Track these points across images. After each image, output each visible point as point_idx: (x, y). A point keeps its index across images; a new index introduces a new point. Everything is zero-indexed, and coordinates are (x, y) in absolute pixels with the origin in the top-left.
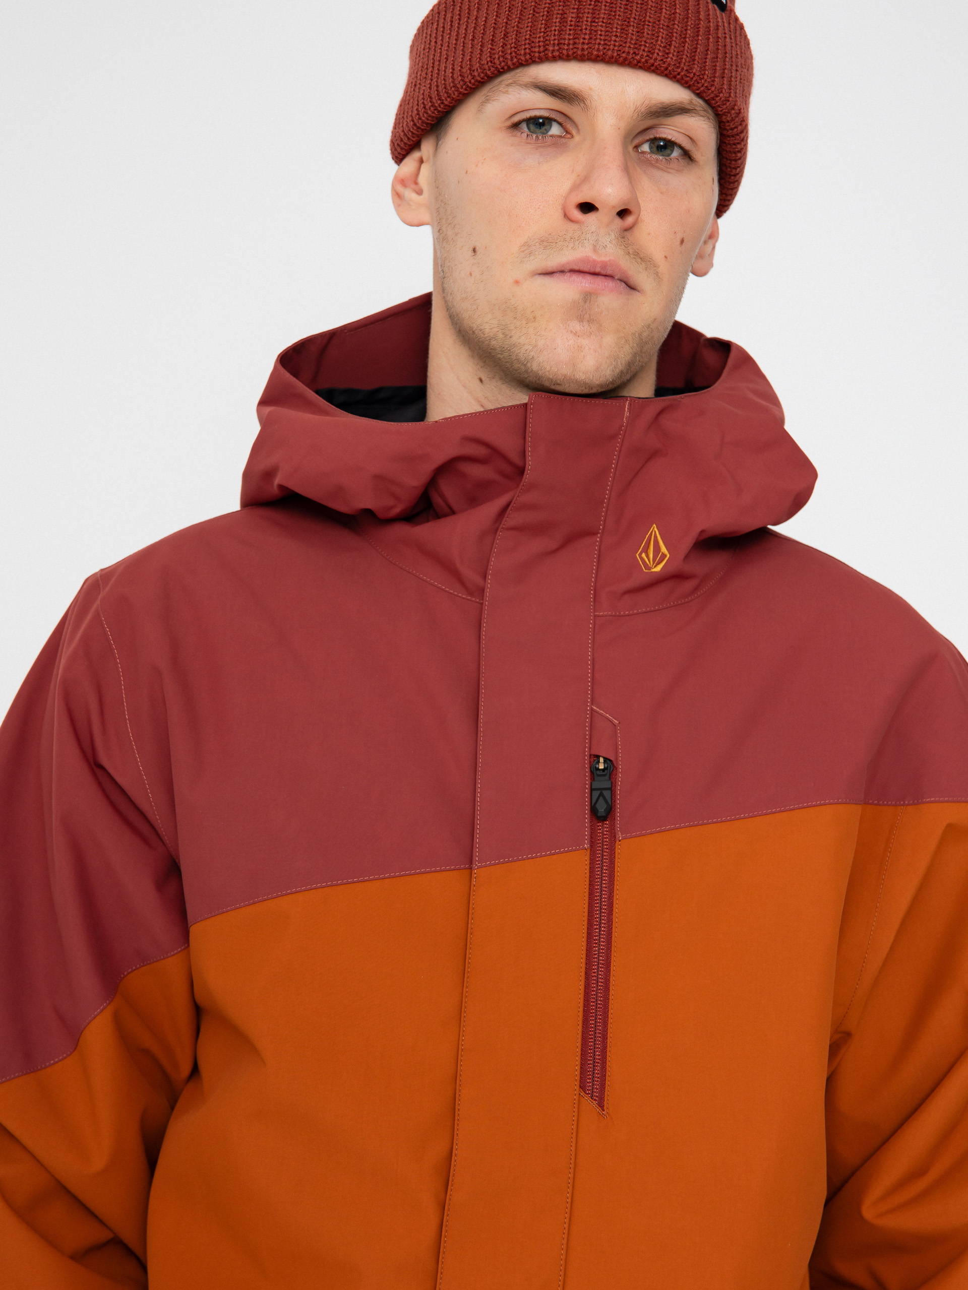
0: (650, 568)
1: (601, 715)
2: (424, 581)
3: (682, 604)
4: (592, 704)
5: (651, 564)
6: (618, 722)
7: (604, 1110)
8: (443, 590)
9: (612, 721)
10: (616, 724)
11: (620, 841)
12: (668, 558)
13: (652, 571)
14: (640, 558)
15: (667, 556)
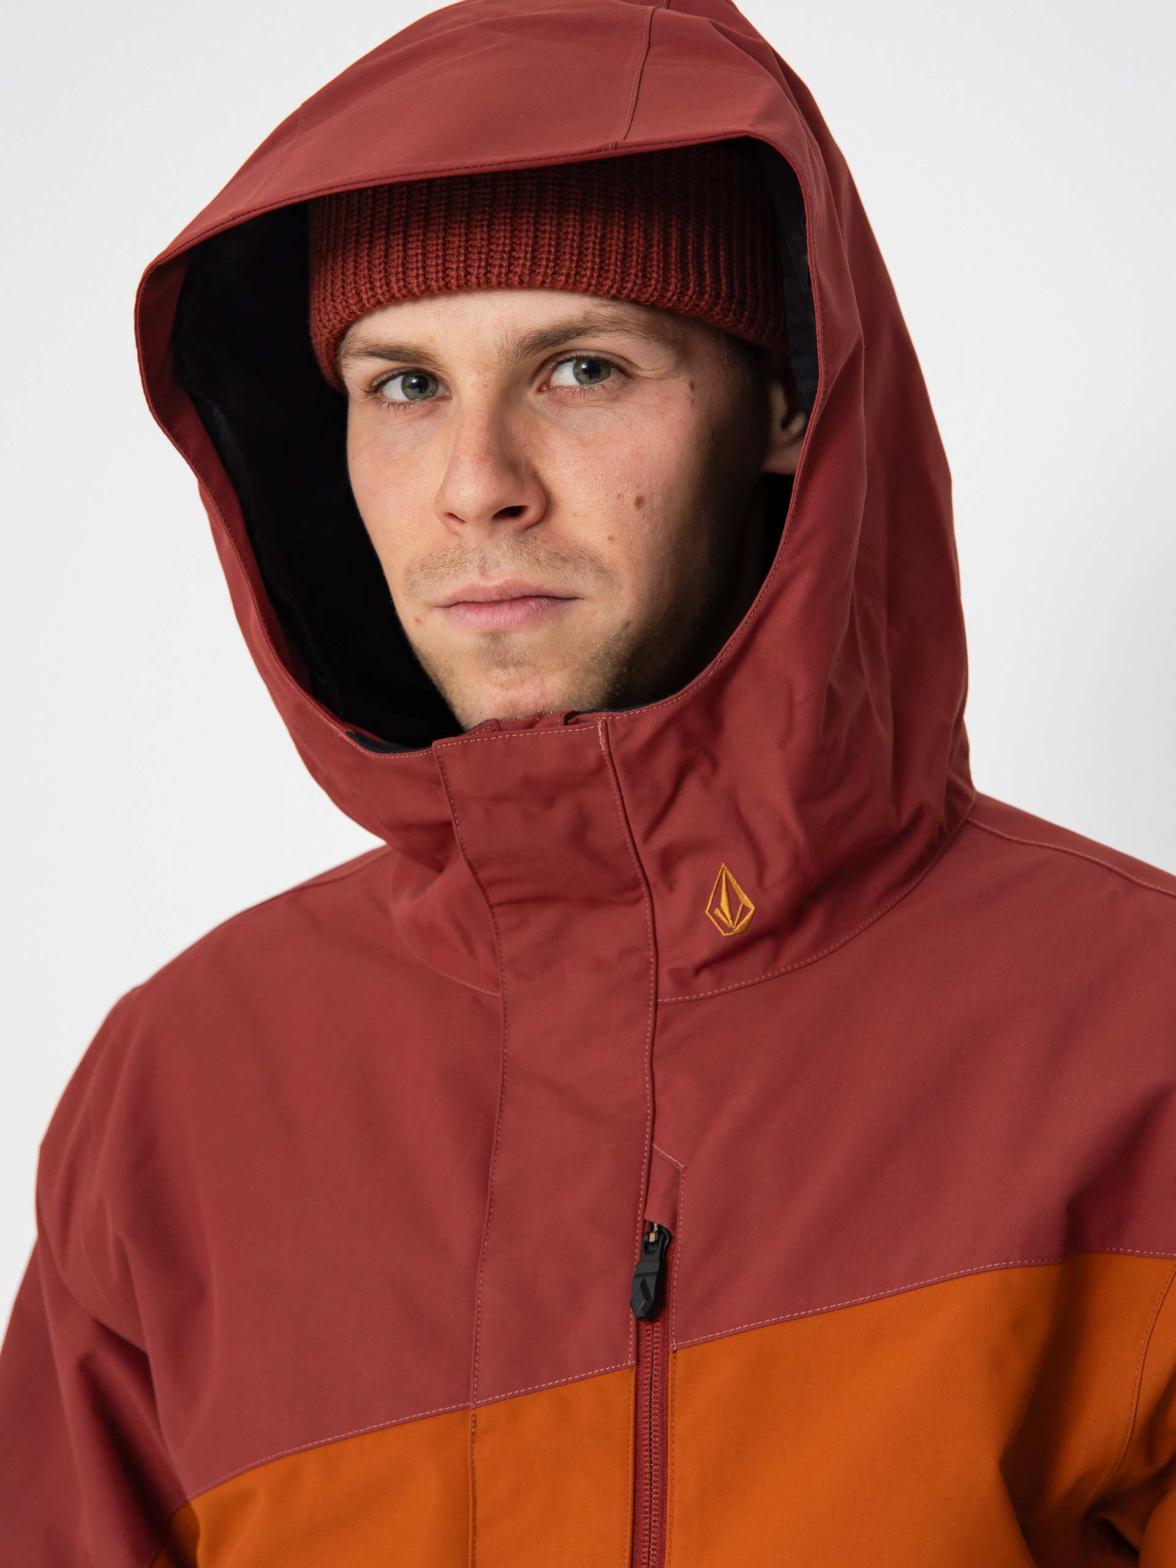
0: (731, 930)
1: (662, 1157)
2: (446, 979)
5: (727, 921)
6: (684, 1167)
8: (467, 988)
9: (675, 1165)
10: (680, 1170)
11: (674, 1352)
12: (751, 912)
13: (732, 932)
14: (711, 914)
15: (750, 910)
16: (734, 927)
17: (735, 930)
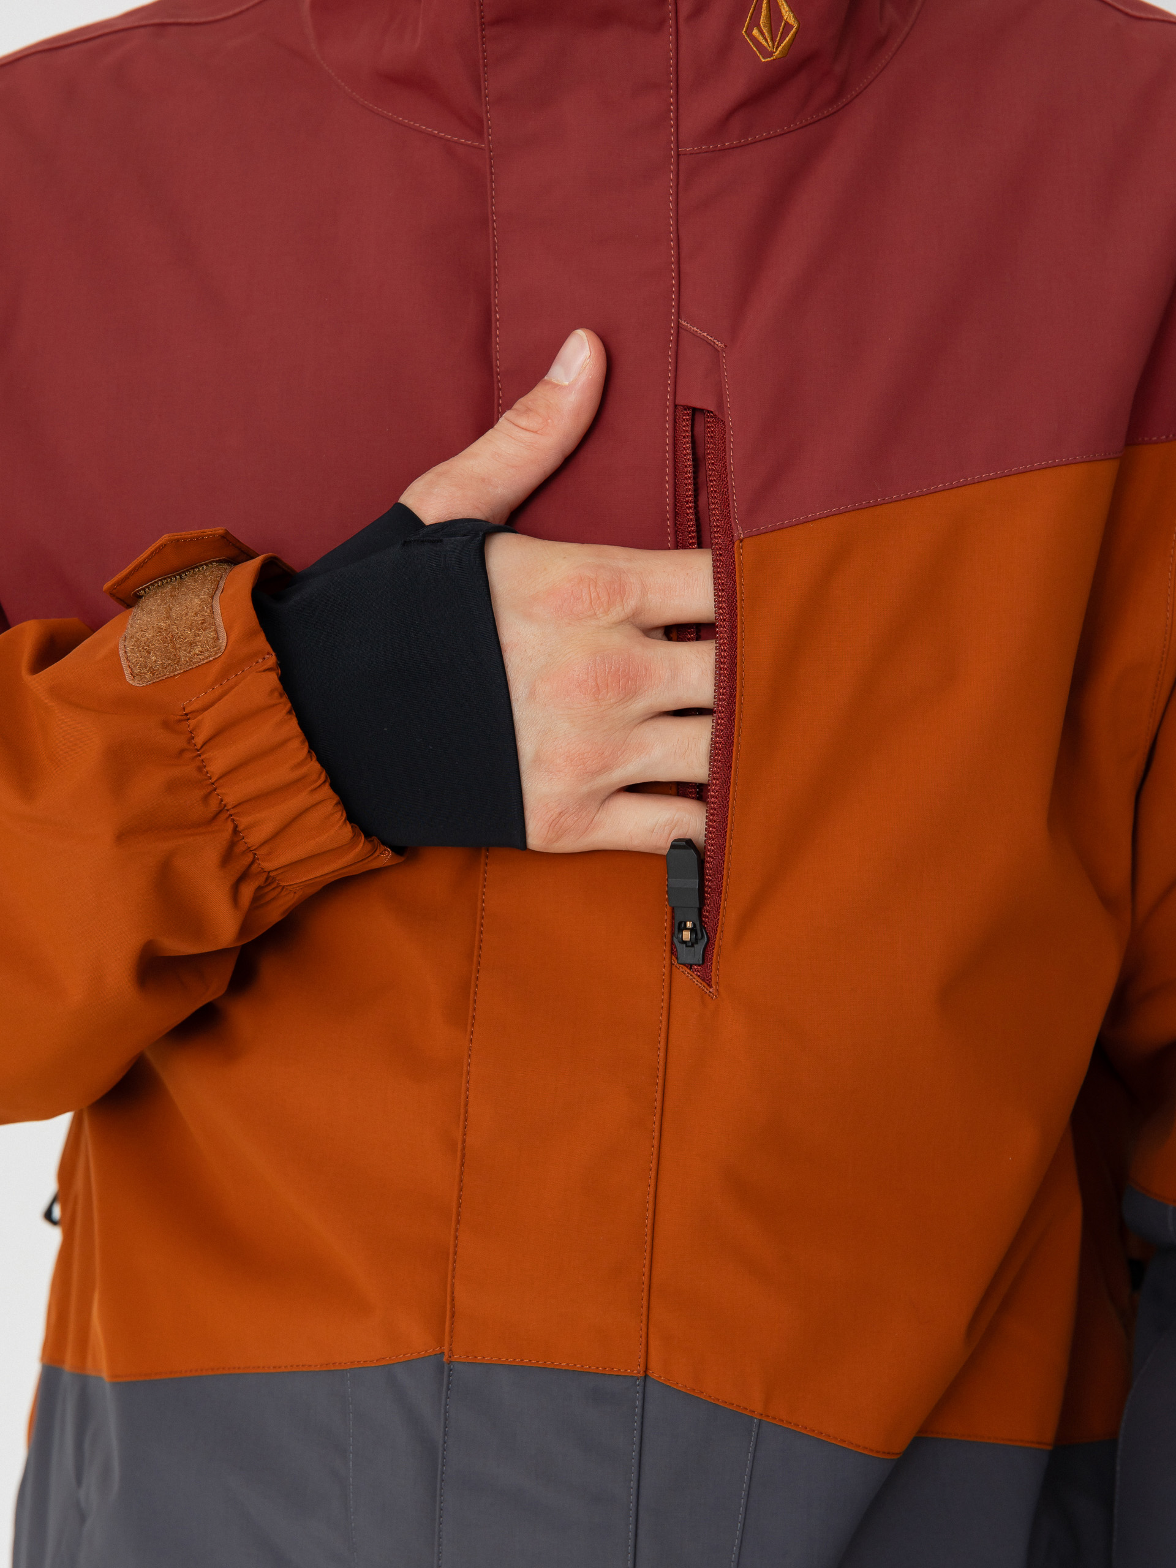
0: (771, 54)
1: (694, 334)
2: (405, 126)
3: (825, 117)
4: (679, 317)
5: (767, 44)
6: (723, 345)
7: (711, 987)
8: (434, 136)
9: (713, 343)
10: (719, 349)
11: (741, 541)
12: (794, 30)
13: (772, 56)
14: (748, 36)
15: (793, 27)
16: (774, 51)
17: (776, 54)
